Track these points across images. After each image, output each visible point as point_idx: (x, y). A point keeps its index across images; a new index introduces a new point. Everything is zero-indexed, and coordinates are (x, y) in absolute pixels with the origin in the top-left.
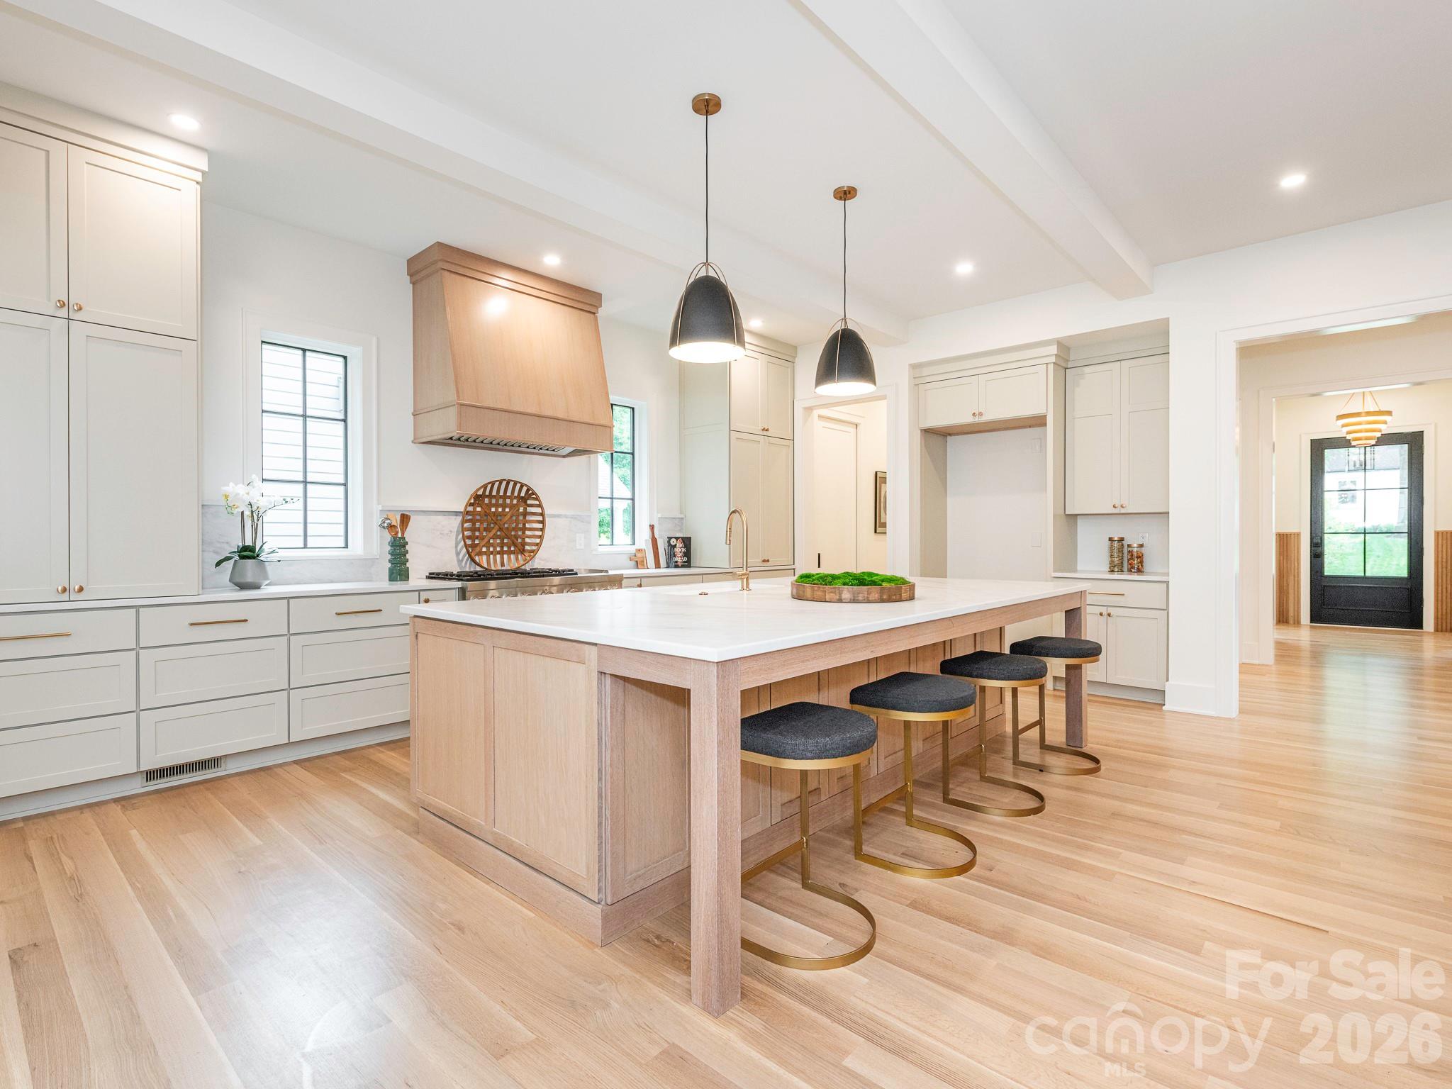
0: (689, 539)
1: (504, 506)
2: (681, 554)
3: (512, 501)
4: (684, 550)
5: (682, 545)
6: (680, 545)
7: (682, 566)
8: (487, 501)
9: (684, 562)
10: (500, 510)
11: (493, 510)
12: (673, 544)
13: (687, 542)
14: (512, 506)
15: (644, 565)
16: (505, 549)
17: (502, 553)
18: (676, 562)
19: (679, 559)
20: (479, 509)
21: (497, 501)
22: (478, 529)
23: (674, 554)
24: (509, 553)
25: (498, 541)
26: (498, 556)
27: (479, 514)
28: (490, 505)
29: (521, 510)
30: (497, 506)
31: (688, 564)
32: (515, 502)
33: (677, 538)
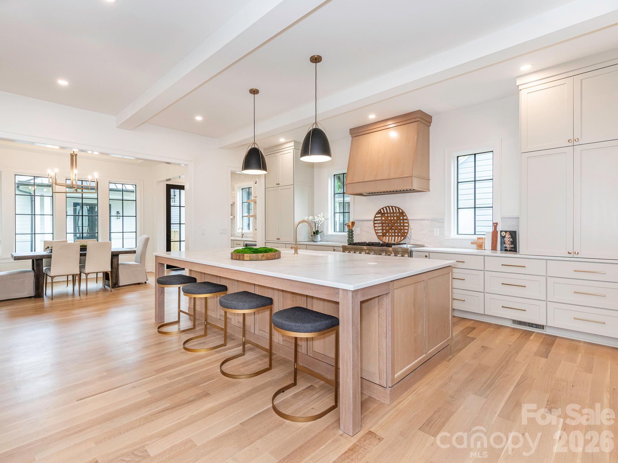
0: (515, 232)
1: (394, 217)
2: (509, 243)
3: (396, 214)
4: (511, 240)
5: (510, 236)
6: (508, 236)
7: (510, 251)
8: (386, 215)
9: (512, 248)
10: (392, 218)
11: (389, 218)
12: (503, 235)
13: (513, 234)
14: (397, 216)
15: (482, 248)
16: (396, 234)
17: (395, 236)
18: (506, 247)
19: (508, 246)
20: (383, 218)
21: (390, 215)
22: (384, 226)
23: (504, 242)
24: (398, 236)
25: (393, 231)
26: (393, 237)
27: (384, 220)
28: (388, 217)
29: (401, 218)
30: (391, 217)
31: (514, 249)
32: (398, 214)
33: (506, 232)
